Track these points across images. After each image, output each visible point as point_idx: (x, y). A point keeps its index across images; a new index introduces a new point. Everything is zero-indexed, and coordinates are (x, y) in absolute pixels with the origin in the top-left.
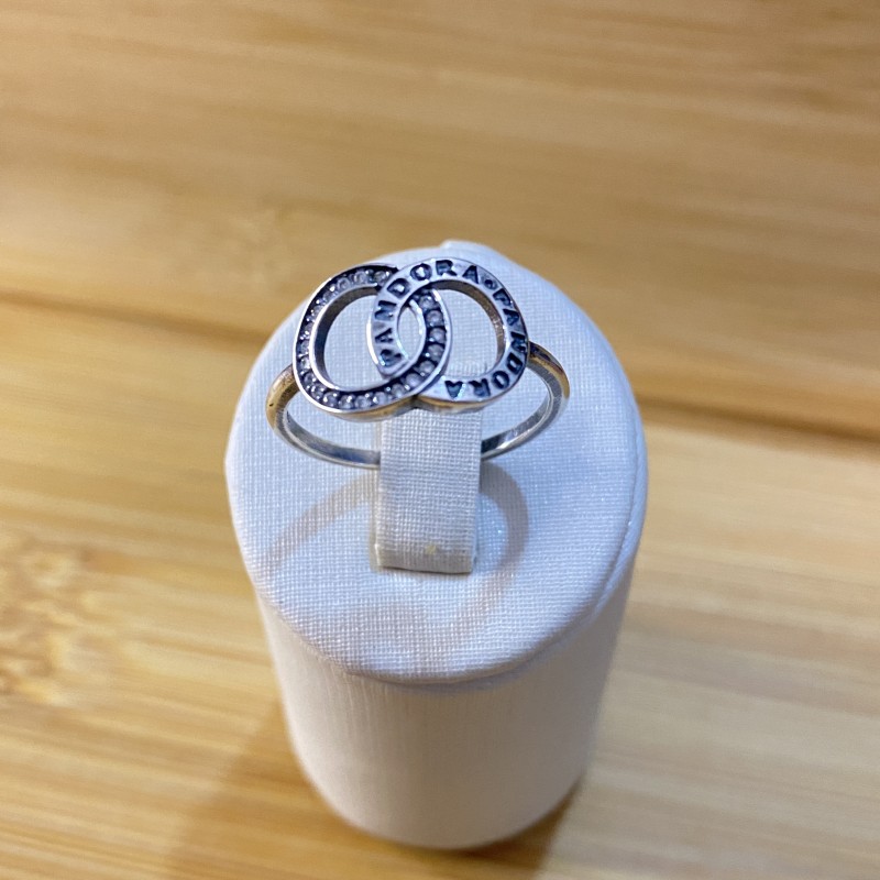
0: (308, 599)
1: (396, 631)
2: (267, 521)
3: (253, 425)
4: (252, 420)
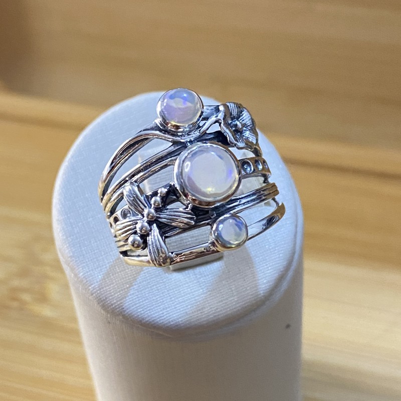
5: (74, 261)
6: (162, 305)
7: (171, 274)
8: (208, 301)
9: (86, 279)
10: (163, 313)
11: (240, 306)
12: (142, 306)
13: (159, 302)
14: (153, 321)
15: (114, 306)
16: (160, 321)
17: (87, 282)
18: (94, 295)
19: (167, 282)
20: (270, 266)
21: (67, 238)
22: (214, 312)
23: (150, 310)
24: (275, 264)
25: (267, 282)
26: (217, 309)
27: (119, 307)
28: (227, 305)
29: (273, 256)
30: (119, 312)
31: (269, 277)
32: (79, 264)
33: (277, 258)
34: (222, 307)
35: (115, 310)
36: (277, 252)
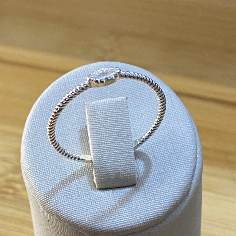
0: (70, 206)
2: (45, 180)
4: (30, 141)
5: (30, 173)
6: (85, 212)
7: (96, 191)
8: (119, 214)
9: (36, 186)
11: (141, 221)
12: (72, 211)
13: (84, 209)
14: (77, 222)
15: (51, 208)
16: (82, 223)
17: (36, 188)
18: (40, 198)
19: (93, 196)
20: (168, 196)
21: (28, 156)
22: (122, 222)
23: (76, 214)
24: (172, 195)
25: (164, 207)
26: (125, 221)
27: (55, 209)
28: (133, 219)
29: (172, 189)
30: (55, 213)
31: (166, 204)
32: (33, 175)
33: (175, 191)
34: (129, 220)
35: (52, 211)
36: (175, 187)
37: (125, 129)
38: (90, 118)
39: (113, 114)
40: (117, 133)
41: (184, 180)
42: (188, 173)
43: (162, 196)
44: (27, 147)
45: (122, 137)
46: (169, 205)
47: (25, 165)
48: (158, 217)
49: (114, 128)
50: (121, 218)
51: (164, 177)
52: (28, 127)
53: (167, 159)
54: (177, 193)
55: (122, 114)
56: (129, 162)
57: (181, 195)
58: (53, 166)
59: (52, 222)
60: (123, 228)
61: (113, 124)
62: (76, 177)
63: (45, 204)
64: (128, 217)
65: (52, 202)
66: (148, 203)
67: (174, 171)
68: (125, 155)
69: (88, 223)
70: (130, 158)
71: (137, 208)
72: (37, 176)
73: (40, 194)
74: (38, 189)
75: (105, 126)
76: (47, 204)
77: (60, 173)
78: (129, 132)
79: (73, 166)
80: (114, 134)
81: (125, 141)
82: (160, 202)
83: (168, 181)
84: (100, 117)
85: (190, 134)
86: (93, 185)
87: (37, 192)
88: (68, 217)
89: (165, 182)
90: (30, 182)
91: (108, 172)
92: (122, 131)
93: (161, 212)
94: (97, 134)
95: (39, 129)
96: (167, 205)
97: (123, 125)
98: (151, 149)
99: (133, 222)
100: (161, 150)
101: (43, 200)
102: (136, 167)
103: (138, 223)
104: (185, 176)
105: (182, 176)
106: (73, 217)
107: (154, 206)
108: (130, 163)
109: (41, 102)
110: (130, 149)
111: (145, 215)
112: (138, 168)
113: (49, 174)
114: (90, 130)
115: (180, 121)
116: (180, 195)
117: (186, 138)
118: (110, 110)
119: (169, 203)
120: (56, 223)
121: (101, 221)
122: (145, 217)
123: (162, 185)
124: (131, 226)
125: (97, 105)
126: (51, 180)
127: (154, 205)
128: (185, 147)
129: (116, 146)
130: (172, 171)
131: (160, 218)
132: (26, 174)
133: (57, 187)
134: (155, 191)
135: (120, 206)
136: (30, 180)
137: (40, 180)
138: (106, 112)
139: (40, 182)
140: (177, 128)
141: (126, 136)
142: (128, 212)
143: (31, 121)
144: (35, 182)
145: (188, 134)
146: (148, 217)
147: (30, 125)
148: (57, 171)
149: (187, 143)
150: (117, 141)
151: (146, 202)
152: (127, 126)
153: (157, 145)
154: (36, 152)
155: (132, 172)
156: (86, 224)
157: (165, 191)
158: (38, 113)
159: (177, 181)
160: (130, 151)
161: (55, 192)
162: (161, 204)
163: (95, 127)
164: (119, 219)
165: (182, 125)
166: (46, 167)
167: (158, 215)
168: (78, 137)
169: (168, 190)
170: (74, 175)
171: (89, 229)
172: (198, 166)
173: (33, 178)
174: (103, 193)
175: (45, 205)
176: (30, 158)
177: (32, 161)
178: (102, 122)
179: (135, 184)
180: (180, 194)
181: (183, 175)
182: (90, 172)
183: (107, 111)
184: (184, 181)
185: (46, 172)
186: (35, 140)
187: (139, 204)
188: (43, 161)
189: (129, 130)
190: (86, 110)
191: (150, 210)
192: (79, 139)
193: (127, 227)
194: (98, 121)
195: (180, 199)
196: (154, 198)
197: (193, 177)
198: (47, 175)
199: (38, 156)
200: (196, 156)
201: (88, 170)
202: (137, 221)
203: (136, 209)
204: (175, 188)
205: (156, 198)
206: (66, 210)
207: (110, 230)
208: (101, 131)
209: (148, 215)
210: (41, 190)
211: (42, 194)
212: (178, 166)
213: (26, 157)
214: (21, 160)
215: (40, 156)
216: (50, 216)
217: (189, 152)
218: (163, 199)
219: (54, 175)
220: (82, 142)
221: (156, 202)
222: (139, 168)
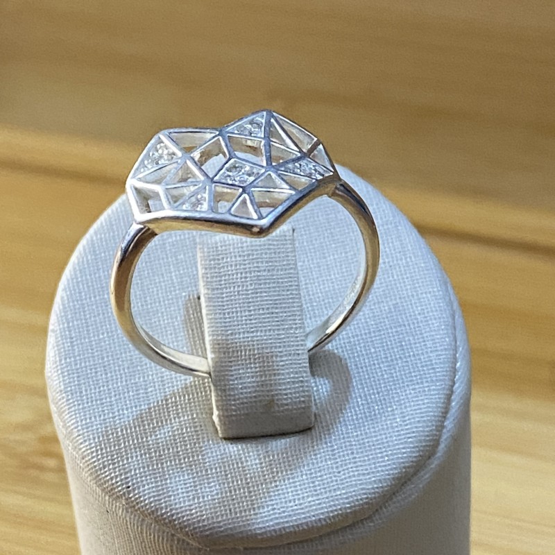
0: (156, 478)
1: (250, 492)
2: (100, 416)
3: (70, 331)
4: (68, 327)
5: (65, 400)
6: (192, 490)
7: (218, 443)
9: (78, 431)
10: (190, 506)
11: (322, 513)
13: (188, 485)
14: (173, 515)
15: (114, 481)
16: (183, 517)
17: (79, 435)
18: (87, 459)
19: (209, 455)
20: (387, 456)
21: (61, 360)
22: (277, 516)
23: (170, 496)
24: (396, 454)
25: (377, 481)
26: (284, 512)
27: (123, 485)
28: (302, 509)
29: (396, 440)
30: (121, 493)
31: (382, 473)
32: (72, 405)
33: (402, 443)
34: (293, 510)
35: (115, 489)
36: (404, 434)
37: (288, 299)
38: (207, 274)
39: (260, 265)
40: (268, 309)
41: (425, 419)
42: (434, 403)
43: (371, 457)
44: (59, 341)
45: (280, 319)
46: (388, 477)
47: (55, 383)
48: (362, 505)
49: (261, 297)
50: (275, 506)
51: (377, 412)
52: (65, 295)
53: (385, 370)
54: (409, 450)
55: (280, 266)
56: (296, 376)
57: (417, 454)
58: (119, 384)
59: (115, 515)
60: (280, 529)
61: (261, 288)
62: (173, 411)
63: (99, 473)
64: (290, 505)
65: (115, 468)
66: (339, 472)
67: (402, 398)
68: (287, 360)
69: (198, 517)
70: (299, 366)
71: (313, 482)
72: (81, 407)
73: (87, 450)
74: (84, 437)
75: (241, 293)
76: (102, 472)
77: (136, 401)
78: (298, 306)
79: (167, 386)
80: (261, 312)
81: (287, 326)
82: (367, 470)
83: (385, 421)
84: (230, 273)
85: (442, 314)
86: (212, 429)
87: (81, 443)
88: (151, 503)
89: (379, 424)
90: (64, 421)
91: (246, 398)
92: (280, 304)
93: (370, 494)
94: (223, 310)
95: (88, 300)
96: (383, 477)
97: (283, 291)
98: (348, 348)
99: (303, 516)
100: (373, 350)
101: (94, 462)
102: (313, 388)
103: (314, 518)
104: (426, 410)
105: (420, 409)
106: (163, 501)
107: (354, 479)
108: (298, 378)
109: (94, 238)
110: (298, 346)
111: (331, 499)
112: (318, 390)
113: (110, 402)
114: (206, 302)
115: (418, 283)
116: (414, 455)
117: (430, 322)
118: (253, 255)
119: (387, 472)
120: (125, 517)
121: (228, 511)
122: (332, 503)
123: (372, 430)
124: (298, 526)
125: (223, 244)
126: (114, 417)
127: (354, 476)
128: (427, 343)
129: (266, 340)
130: (396, 399)
131: (366, 506)
132: (57, 403)
133: (127, 434)
134: (355, 445)
135: (274, 477)
136: (66, 417)
137: (88, 416)
138: (245, 260)
139: (88, 421)
140: (411, 298)
141: (290, 316)
142: (292, 492)
143: (70, 281)
144: (77, 422)
145: (435, 313)
146: (339, 505)
147: (68, 290)
148: (129, 397)
149: (433, 333)
150: (269, 328)
151: (335, 470)
152: (294, 292)
153: (363, 339)
154: (81, 352)
155: (302, 399)
156: (194, 518)
157: (379, 444)
158: (88, 264)
159: (408, 422)
160: (298, 350)
161: (123, 445)
162: (368, 474)
163: (218, 294)
164: (270, 508)
165: (422, 294)
166: (103, 386)
167: (361, 499)
168: (179, 318)
169: (387, 442)
170: (167, 405)
171: (201, 532)
172: (459, 388)
173: (73, 413)
174: (235, 449)
175: (99, 476)
176: (67, 367)
177: (70, 372)
178: (234, 283)
179: (310, 429)
180: (414, 452)
181: (422, 406)
182: (204, 398)
183: (246, 258)
184: (424, 421)
185: (102, 399)
186: (78, 325)
187: (319, 474)
188: (96, 372)
189: (297, 302)
190: (199, 255)
191: (343, 489)
192: (180, 322)
193: (289, 527)
194: (225, 280)
195: (414, 464)
196: (353, 461)
197: (446, 413)
198: (105, 405)
199: (85, 362)
200: (456, 365)
201: (201, 393)
202: (312, 514)
203: (311, 485)
204: (403, 437)
205: (357, 460)
206: (146, 487)
207: (249, 533)
208: (232, 304)
209: (337, 500)
210: (90, 439)
211: (92, 450)
212: (411, 388)
213: (58, 363)
214: (46, 371)
215: (89, 361)
216: (111, 500)
217: (437, 356)
218: (374, 463)
219: (122, 406)
220: (188, 331)
221: (358, 469)
222: (321, 391)
